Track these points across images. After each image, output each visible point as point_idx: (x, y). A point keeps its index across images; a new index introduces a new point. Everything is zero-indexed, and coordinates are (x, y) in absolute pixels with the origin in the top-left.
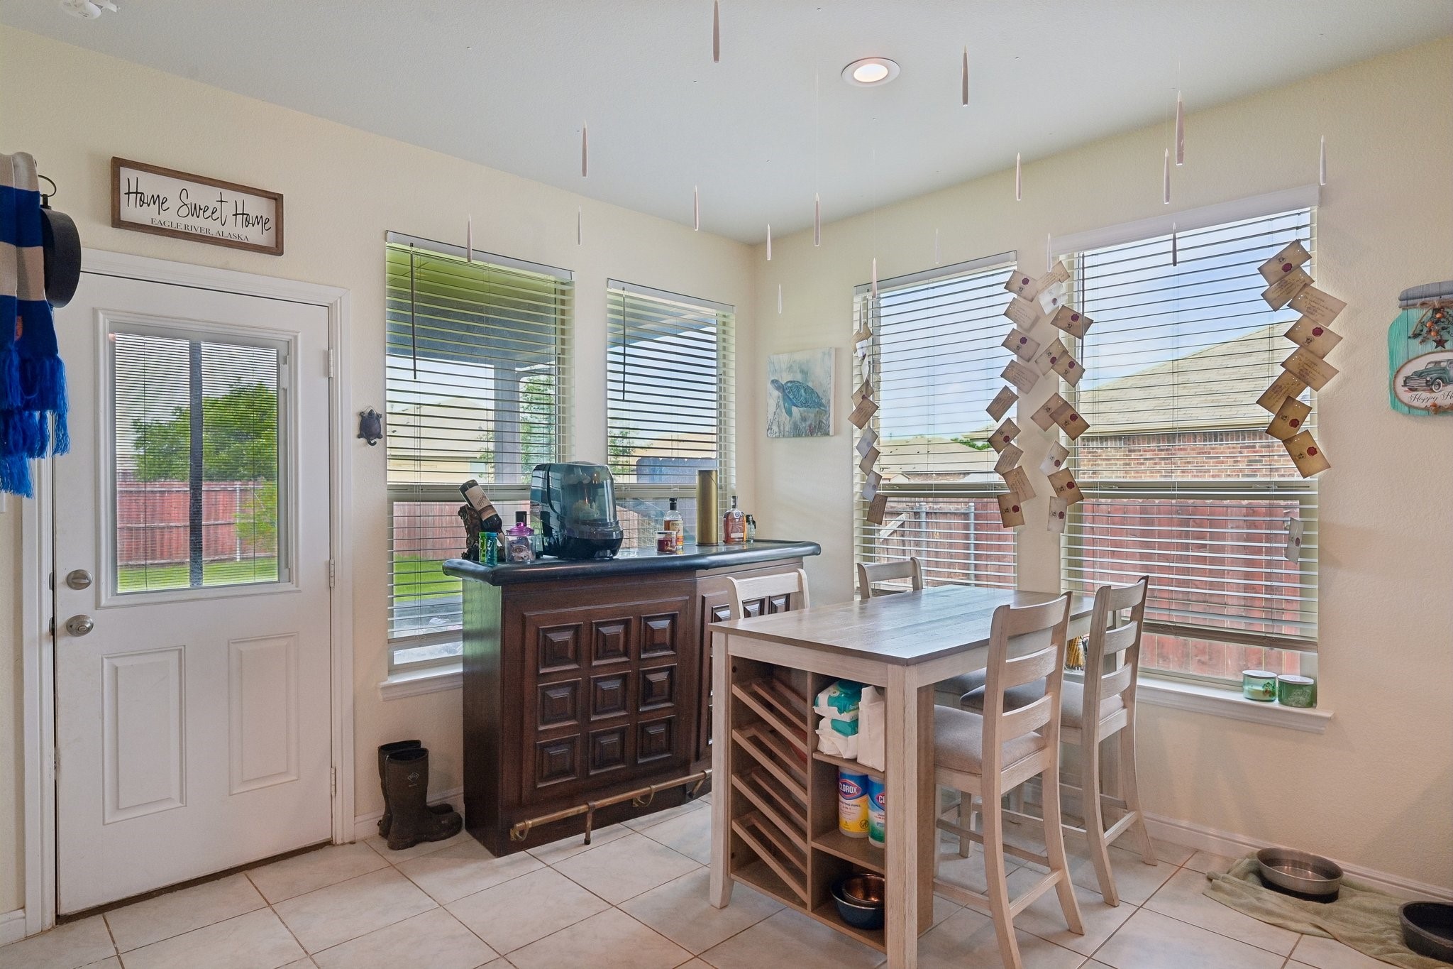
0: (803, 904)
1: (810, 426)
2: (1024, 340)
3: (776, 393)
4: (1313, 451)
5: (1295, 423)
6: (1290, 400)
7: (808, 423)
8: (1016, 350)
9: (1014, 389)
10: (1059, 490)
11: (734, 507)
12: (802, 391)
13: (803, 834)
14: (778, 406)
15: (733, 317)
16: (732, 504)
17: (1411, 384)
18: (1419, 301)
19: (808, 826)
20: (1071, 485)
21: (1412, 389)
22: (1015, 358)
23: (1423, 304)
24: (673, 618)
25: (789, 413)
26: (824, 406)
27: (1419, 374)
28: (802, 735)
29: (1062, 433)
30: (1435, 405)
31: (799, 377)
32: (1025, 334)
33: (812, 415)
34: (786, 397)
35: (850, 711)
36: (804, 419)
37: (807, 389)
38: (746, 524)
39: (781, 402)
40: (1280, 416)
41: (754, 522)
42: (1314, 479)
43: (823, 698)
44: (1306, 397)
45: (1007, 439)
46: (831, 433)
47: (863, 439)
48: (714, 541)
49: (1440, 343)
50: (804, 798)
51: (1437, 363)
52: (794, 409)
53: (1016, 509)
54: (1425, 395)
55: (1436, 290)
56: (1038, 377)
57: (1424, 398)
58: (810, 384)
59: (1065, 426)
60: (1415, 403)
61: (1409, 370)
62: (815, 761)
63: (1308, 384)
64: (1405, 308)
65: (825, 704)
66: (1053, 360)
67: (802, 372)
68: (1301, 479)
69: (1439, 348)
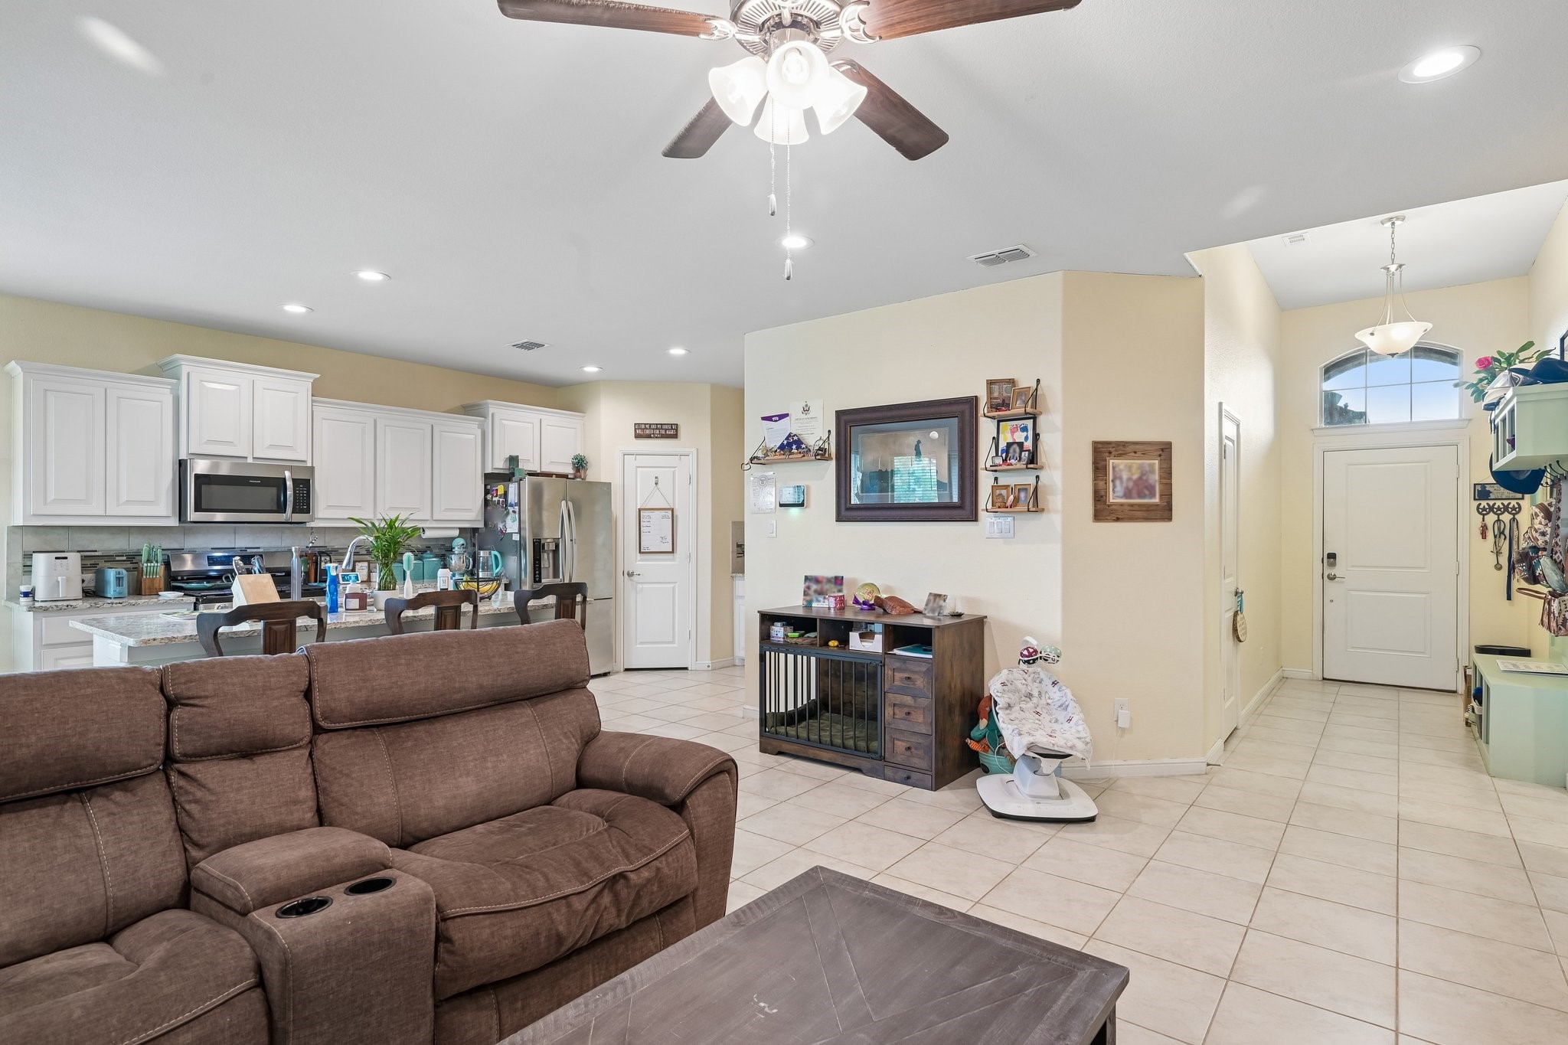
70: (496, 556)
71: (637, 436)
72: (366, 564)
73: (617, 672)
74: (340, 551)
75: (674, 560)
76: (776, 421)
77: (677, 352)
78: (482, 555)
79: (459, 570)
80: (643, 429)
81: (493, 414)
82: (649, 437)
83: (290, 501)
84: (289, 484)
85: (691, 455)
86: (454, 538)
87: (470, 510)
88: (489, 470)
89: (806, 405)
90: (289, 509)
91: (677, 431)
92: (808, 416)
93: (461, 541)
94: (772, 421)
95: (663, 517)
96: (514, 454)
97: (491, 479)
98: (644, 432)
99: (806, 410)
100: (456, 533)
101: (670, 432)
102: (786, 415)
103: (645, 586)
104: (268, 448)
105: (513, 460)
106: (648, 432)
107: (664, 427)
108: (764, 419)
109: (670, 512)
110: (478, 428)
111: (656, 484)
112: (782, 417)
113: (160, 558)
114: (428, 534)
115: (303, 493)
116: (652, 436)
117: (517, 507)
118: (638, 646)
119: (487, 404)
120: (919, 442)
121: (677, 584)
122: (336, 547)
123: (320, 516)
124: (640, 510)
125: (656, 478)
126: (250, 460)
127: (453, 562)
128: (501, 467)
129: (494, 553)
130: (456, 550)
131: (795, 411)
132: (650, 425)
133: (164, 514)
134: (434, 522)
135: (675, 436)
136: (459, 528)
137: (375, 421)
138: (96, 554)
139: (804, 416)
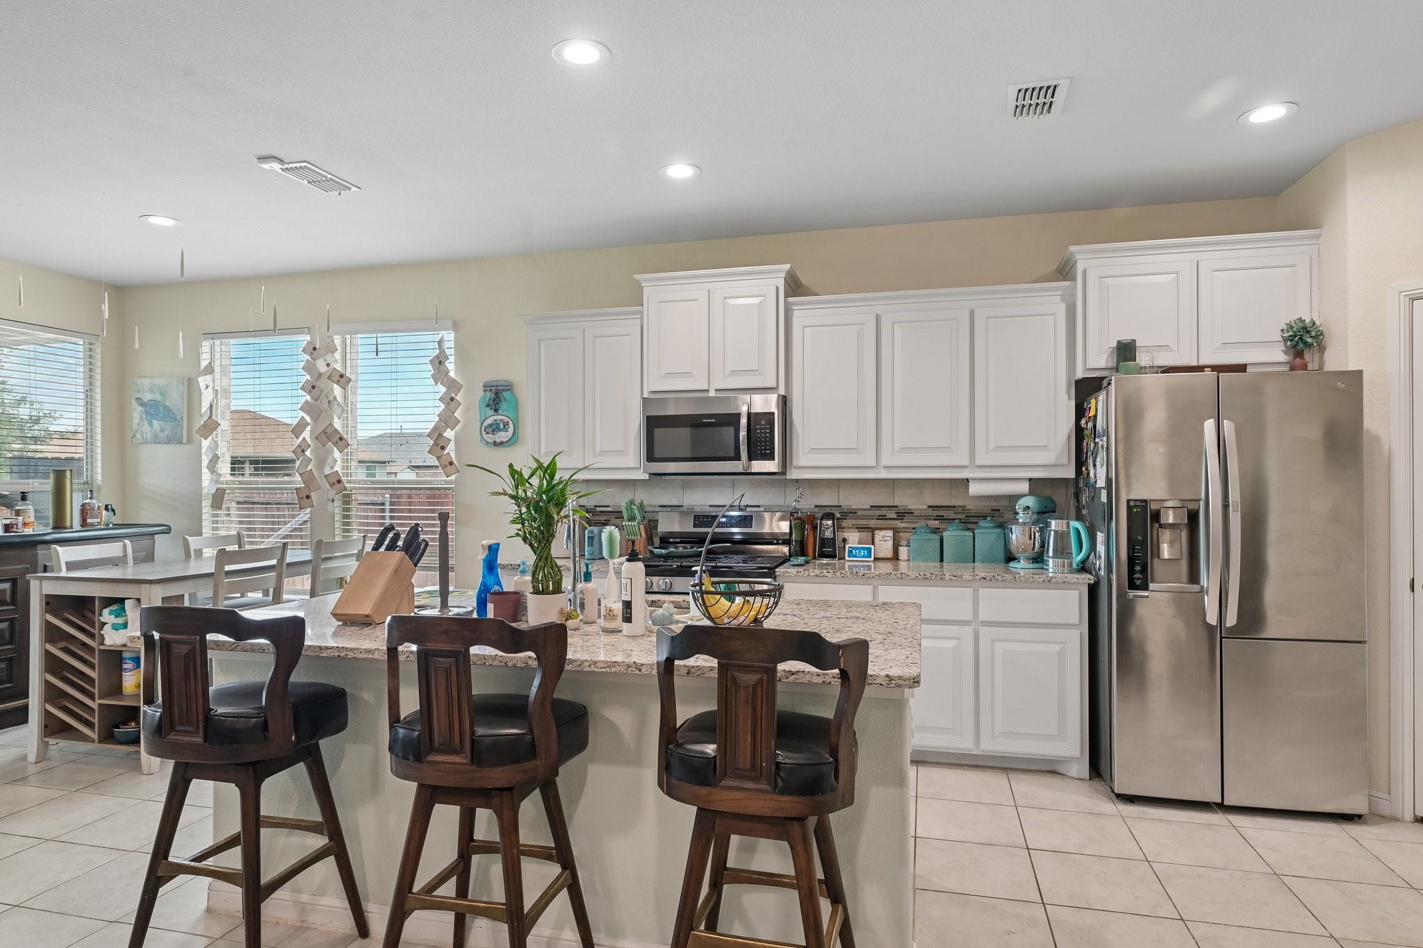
0: (93, 741)
1: (168, 435)
2: (313, 387)
3: (139, 408)
4: (451, 463)
5: (443, 448)
6: (440, 435)
7: (166, 433)
8: (310, 393)
9: (308, 419)
10: (332, 485)
11: (91, 498)
12: (161, 408)
13: (92, 697)
14: (141, 419)
15: (98, 345)
16: (89, 496)
17: (487, 430)
18: (489, 388)
19: (96, 691)
20: (339, 481)
21: (487, 433)
22: (308, 398)
23: (490, 390)
24: (14, 582)
25: (151, 425)
26: (178, 421)
27: (490, 426)
28: (92, 636)
29: (335, 449)
30: (495, 442)
31: (158, 397)
32: (314, 383)
33: (169, 428)
34: (147, 413)
35: (122, 616)
36: (162, 430)
37: (165, 407)
38: (104, 512)
39: (144, 416)
40: (436, 444)
41: (113, 511)
42: (453, 478)
43: (106, 612)
44: (449, 434)
45: (303, 451)
46: (185, 441)
47: (209, 447)
48: (68, 524)
49: (496, 410)
50: (93, 674)
51: (496, 420)
52: (155, 422)
53: (308, 497)
54: (492, 436)
55: (495, 384)
56: (322, 411)
57: (490, 438)
58: (168, 404)
59: (335, 444)
60: (489, 440)
61: (486, 424)
62: (100, 650)
63: (448, 427)
64: (485, 391)
65: (107, 616)
66: (329, 402)
67: (161, 393)
68: (446, 479)
69: (496, 413)
72: (890, 533)
73: (1394, 819)
74: (859, 513)
78: (1053, 528)
79: (1024, 551)
81: (1085, 272)
83: (743, 444)
84: (744, 421)
86: (1020, 496)
87: (1044, 447)
88: (1080, 374)
90: (744, 454)
93: (1029, 501)
96: (1126, 337)
97: (1086, 389)
100: (1024, 487)
104: (729, 375)
105: (1126, 351)
110: (1062, 301)
113: (638, 517)
114: (974, 489)
115: (765, 433)
117: (1105, 438)
119: (1072, 255)
122: (854, 507)
123: (802, 463)
126: (712, 394)
127: (1014, 536)
128: (1103, 365)
129: (1075, 524)
130: (1022, 518)
133: (632, 465)
134: (978, 470)
136: (1030, 480)
137: (878, 318)
138: (608, 509)
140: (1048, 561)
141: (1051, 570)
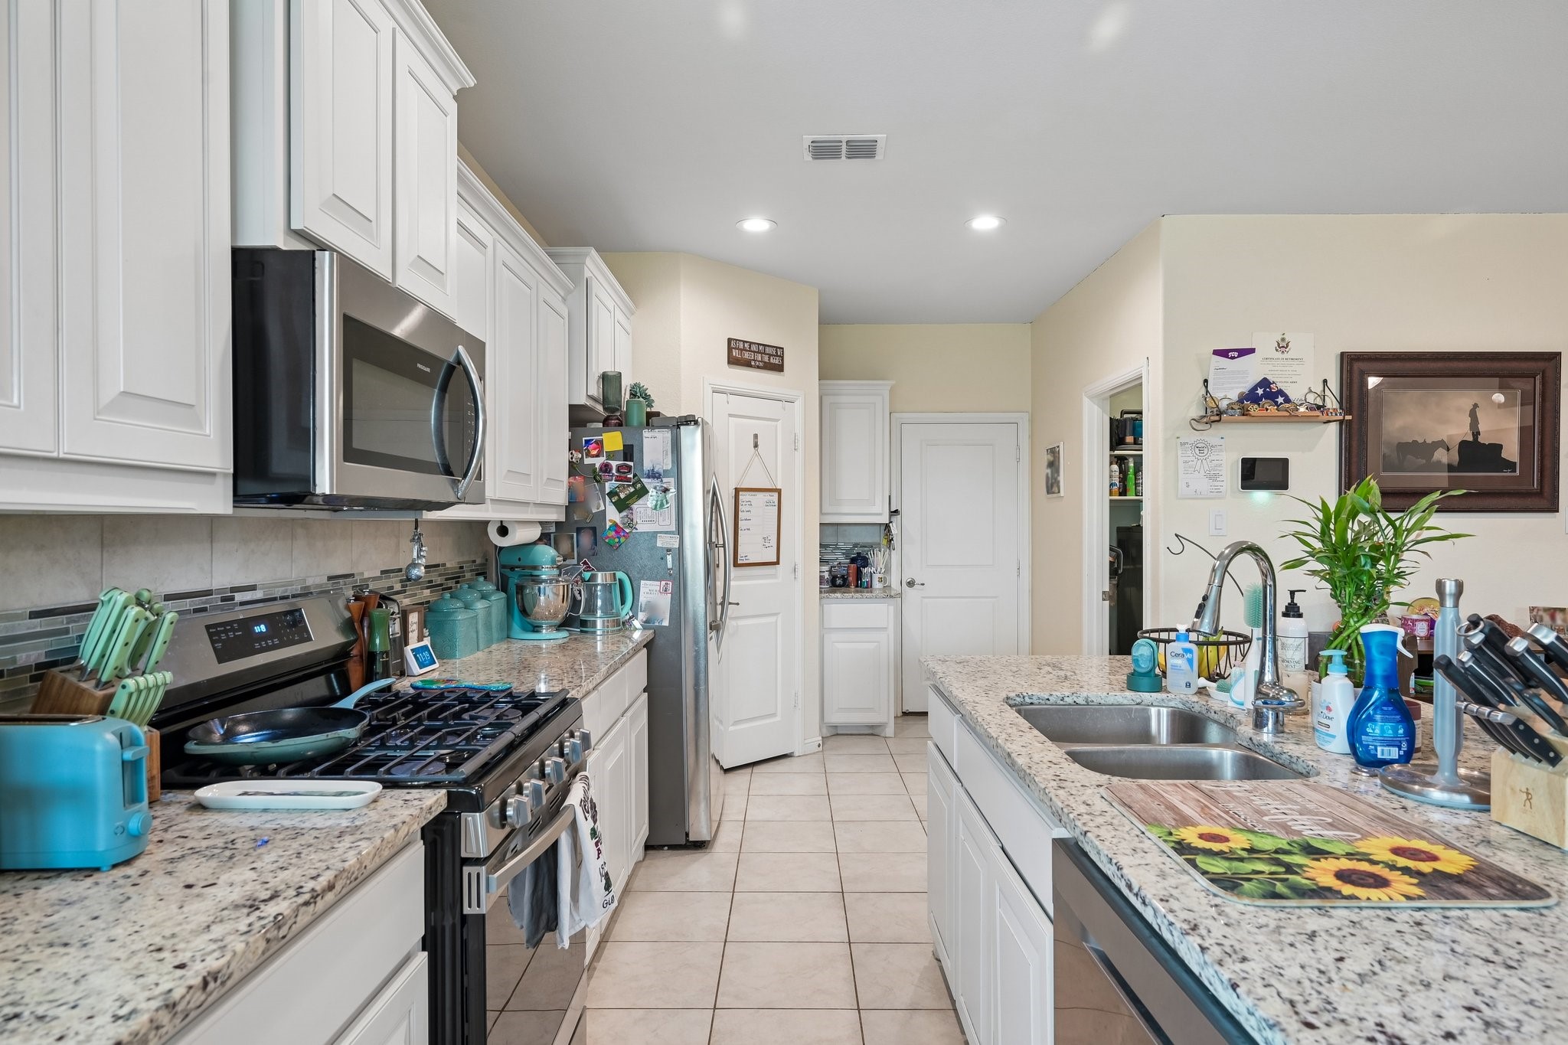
70: (621, 581)
71: (733, 361)
75: (774, 576)
76: (1233, 358)
77: (985, 223)
78: (599, 581)
80: (742, 350)
82: (747, 364)
85: (798, 405)
88: (582, 400)
89: (1283, 340)
91: (783, 360)
92: (1285, 355)
93: (549, 551)
94: (1227, 357)
95: (768, 503)
98: (741, 355)
99: (1283, 346)
100: (539, 532)
101: (771, 360)
102: (1252, 351)
103: (741, 623)
105: (611, 384)
106: (746, 355)
107: (768, 350)
108: (1217, 353)
109: (776, 495)
111: (756, 446)
112: (1244, 352)
116: (753, 363)
118: (731, 728)
120: (1476, 406)
121: (780, 616)
124: (737, 491)
125: (756, 436)
128: (594, 395)
129: (620, 575)
130: (546, 573)
131: (1265, 346)
132: (751, 343)
135: (779, 368)
139: (1279, 355)
140: (595, 622)
141: (599, 633)
